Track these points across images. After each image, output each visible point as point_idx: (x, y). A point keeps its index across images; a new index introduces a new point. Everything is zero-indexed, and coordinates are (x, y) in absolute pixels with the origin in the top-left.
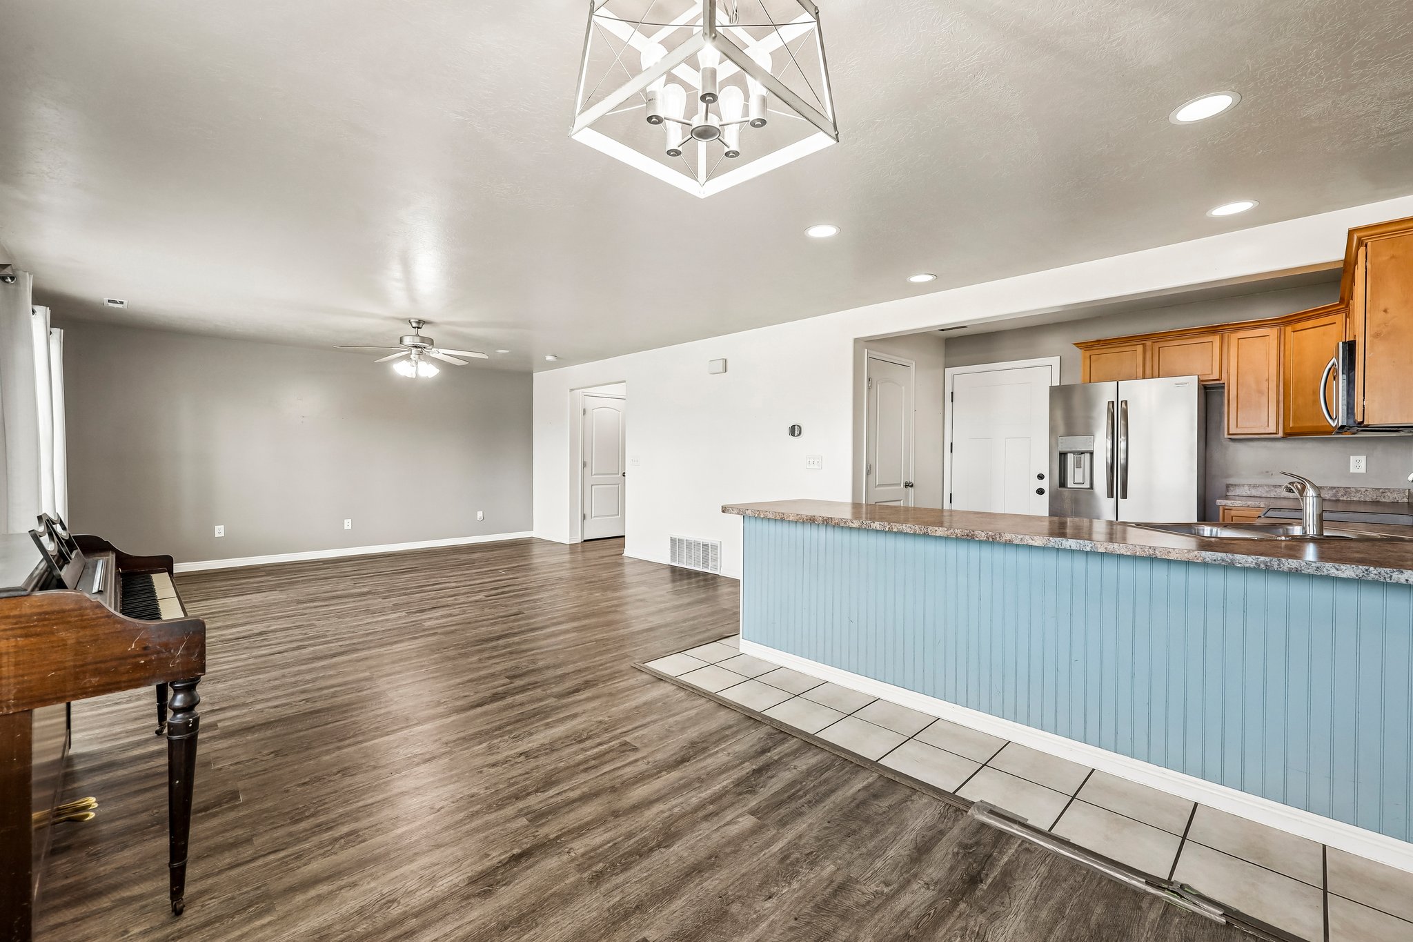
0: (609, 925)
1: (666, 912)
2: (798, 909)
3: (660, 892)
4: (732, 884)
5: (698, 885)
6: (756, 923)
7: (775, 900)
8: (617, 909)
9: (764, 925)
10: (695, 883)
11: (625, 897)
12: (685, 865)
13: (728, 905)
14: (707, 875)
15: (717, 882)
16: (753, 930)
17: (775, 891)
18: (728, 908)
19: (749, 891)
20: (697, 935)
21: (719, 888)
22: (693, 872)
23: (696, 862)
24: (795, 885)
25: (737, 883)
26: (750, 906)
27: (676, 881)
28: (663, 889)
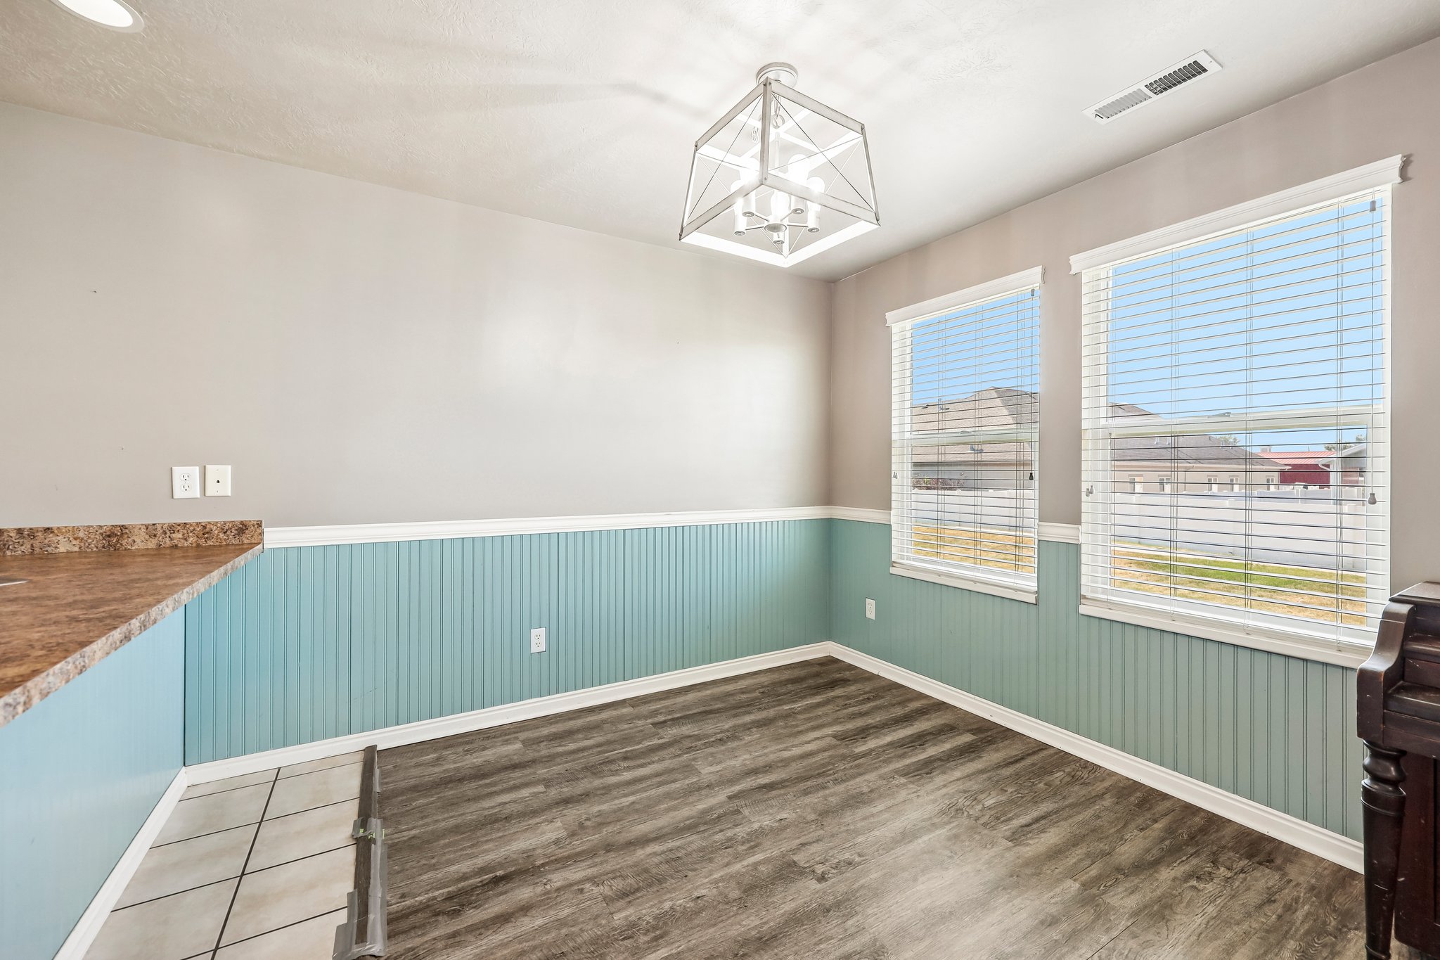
0: (853, 898)
1: (800, 902)
2: (679, 883)
3: (806, 922)
4: (729, 918)
5: (765, 923)
6: (722, 879)
7: (696, 894)
8: (848, 913)
9: (716, 876)
10: (767, 926)
11: (842, 923)
12: (776, 951)
13: (741, 898)
14: (753, 933)
15: (744, 923)
16: (727, 874)
17: (690, 903)
18: (742, 895)
19: (715, 908)
20: (774, 879)
21: (744, 916)
22: (767, 940)
23: (762, 952)
24: (667, 905)
25: (724, 918)
26: (721, 893)
27: (788, 931)
28: (803, 925)
